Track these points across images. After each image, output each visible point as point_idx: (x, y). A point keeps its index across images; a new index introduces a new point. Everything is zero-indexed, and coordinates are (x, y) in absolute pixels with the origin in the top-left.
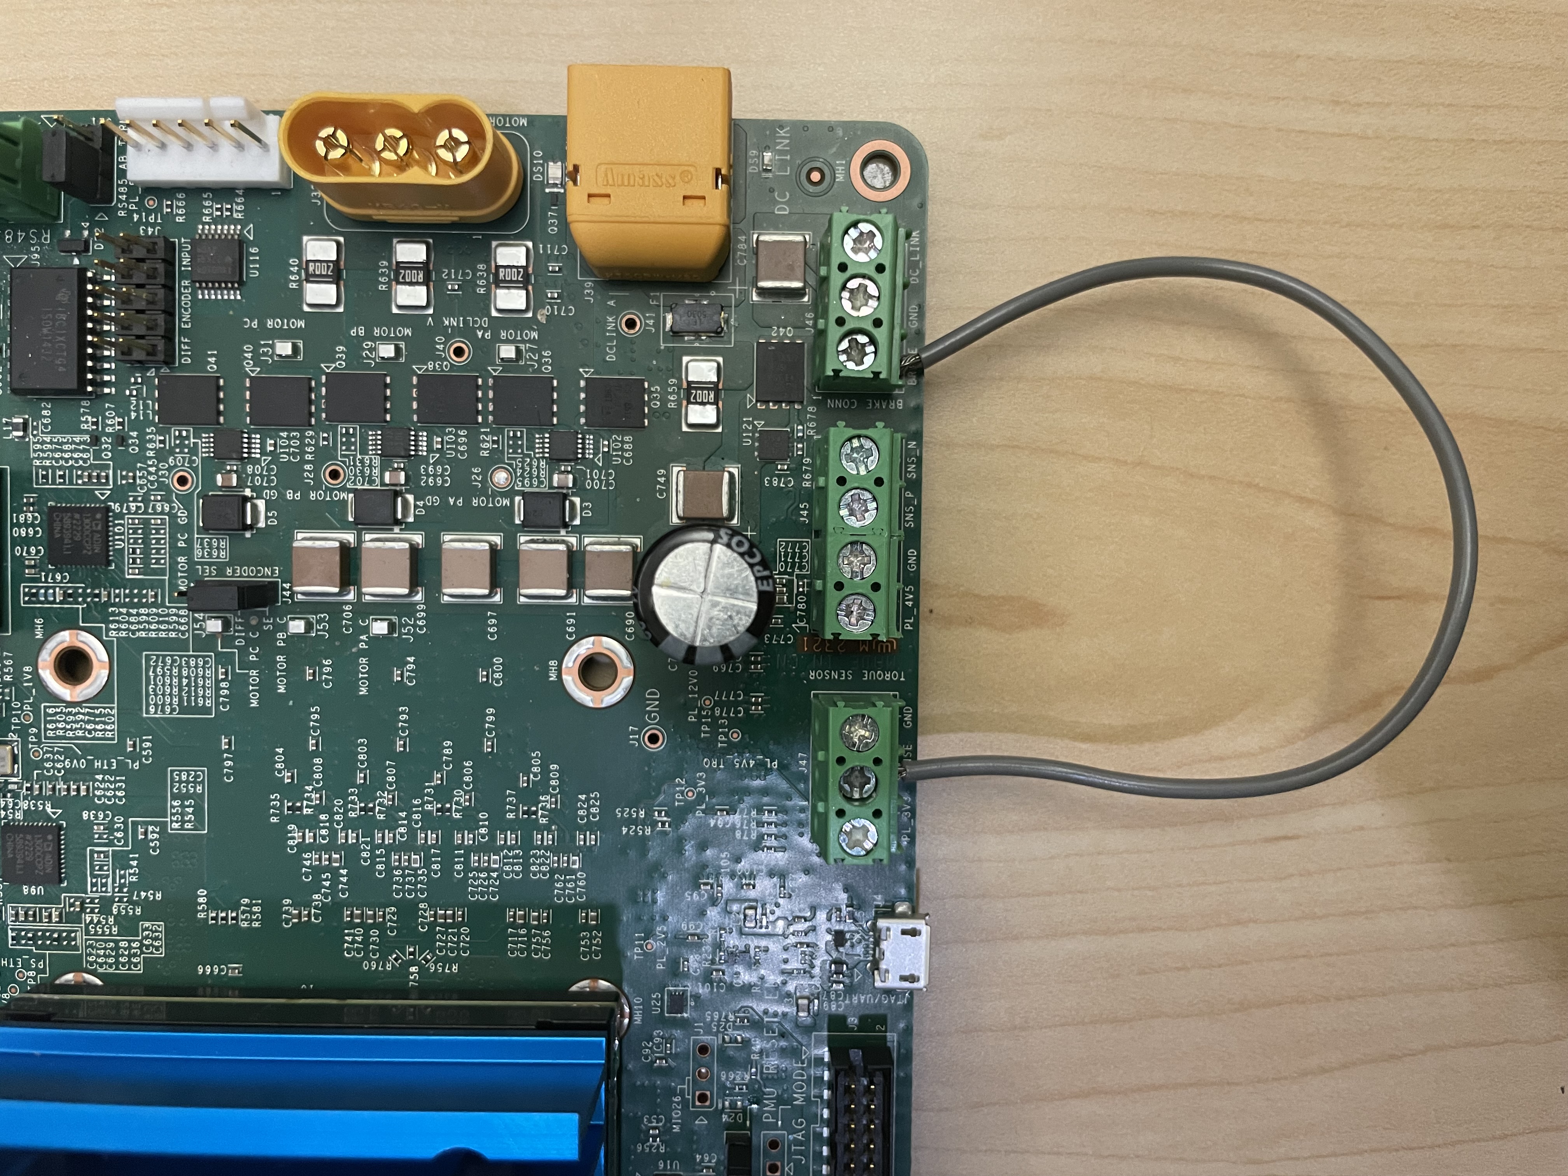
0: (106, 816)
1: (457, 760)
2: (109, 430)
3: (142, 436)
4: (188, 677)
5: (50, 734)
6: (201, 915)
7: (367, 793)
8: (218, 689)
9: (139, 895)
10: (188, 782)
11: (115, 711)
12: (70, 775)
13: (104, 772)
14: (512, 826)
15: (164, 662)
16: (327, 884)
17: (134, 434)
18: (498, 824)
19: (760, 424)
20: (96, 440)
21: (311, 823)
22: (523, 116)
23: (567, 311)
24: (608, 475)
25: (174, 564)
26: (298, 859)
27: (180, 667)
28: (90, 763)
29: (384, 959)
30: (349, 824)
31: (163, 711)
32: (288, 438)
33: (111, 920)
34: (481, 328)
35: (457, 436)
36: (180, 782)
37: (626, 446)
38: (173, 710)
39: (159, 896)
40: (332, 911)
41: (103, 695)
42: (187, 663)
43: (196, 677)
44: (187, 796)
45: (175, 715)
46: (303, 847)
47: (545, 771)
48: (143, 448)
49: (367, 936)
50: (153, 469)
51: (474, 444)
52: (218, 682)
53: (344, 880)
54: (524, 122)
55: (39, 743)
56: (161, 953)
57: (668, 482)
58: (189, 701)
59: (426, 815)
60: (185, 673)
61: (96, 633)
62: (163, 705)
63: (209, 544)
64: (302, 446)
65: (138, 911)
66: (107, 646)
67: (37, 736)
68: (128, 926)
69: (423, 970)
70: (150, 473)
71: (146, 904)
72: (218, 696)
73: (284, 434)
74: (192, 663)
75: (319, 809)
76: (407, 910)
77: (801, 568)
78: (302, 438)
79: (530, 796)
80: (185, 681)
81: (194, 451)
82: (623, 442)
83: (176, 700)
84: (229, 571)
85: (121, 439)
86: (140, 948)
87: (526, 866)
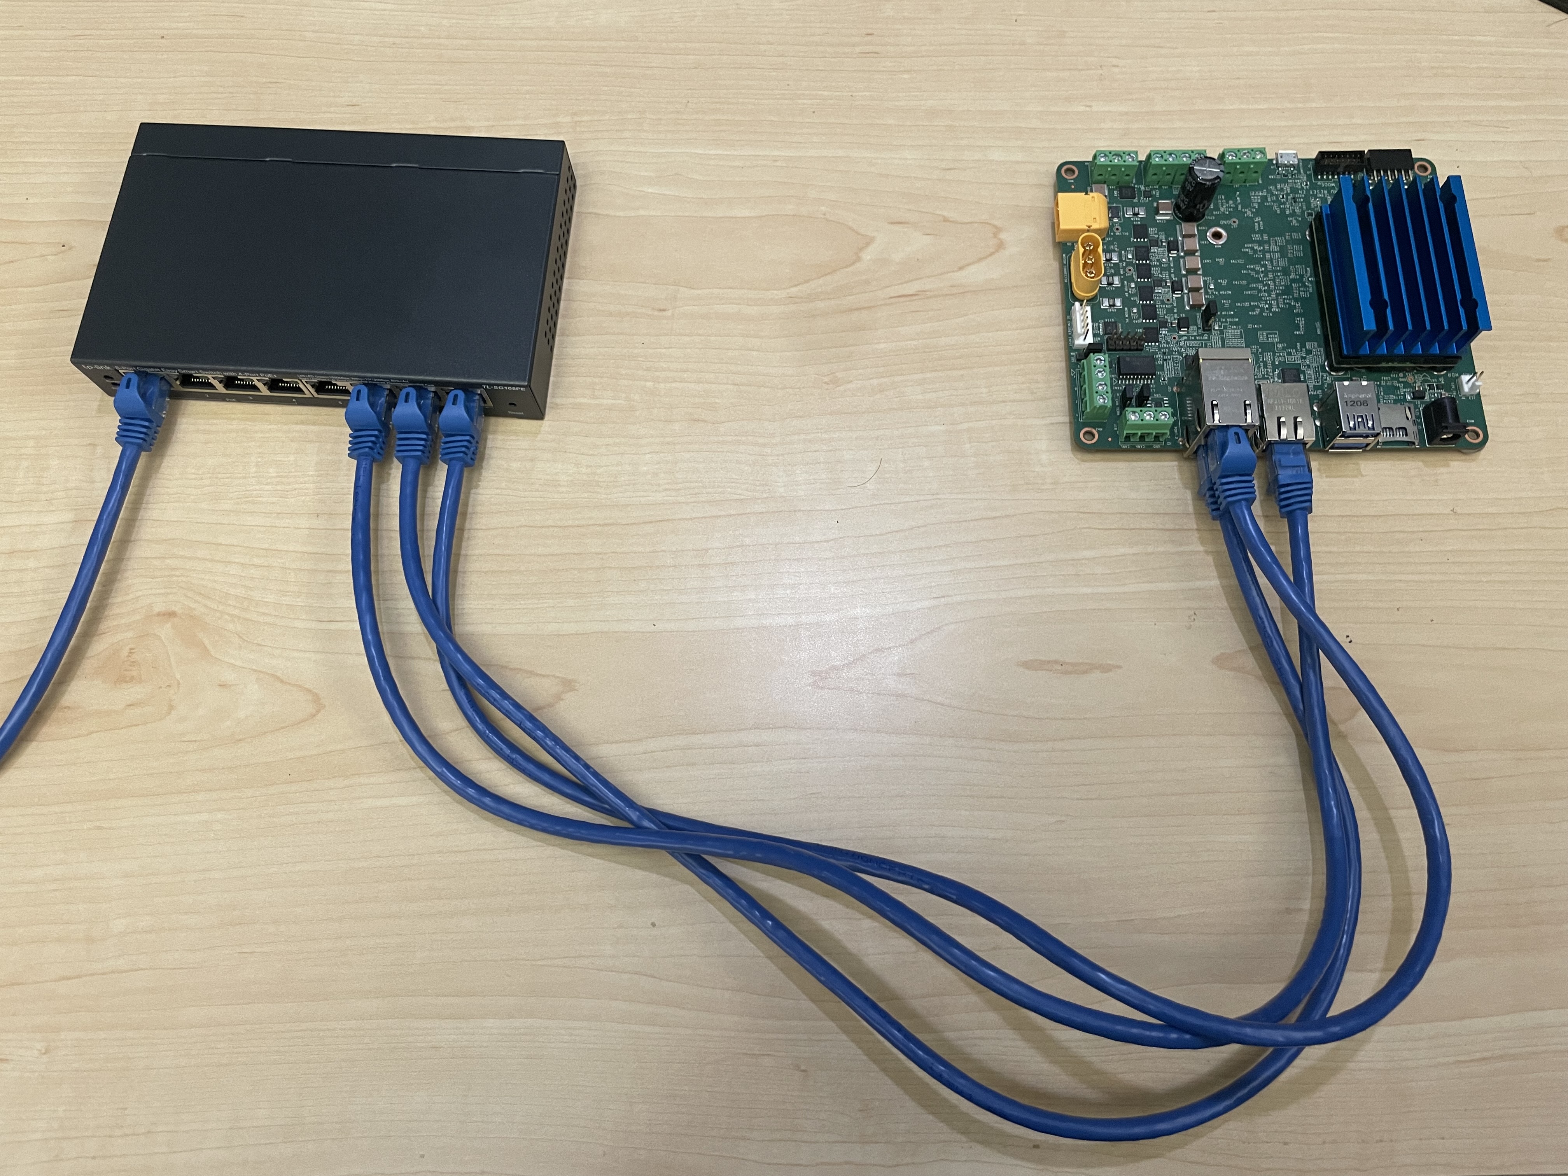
3: (1162, 348)
7: (1260, 291)
20: (1165, 360)
25: (1199, 340)
48: (1166, 348)
51: (1155, 266)
81: (1165, 335)
85: (1164, 353)
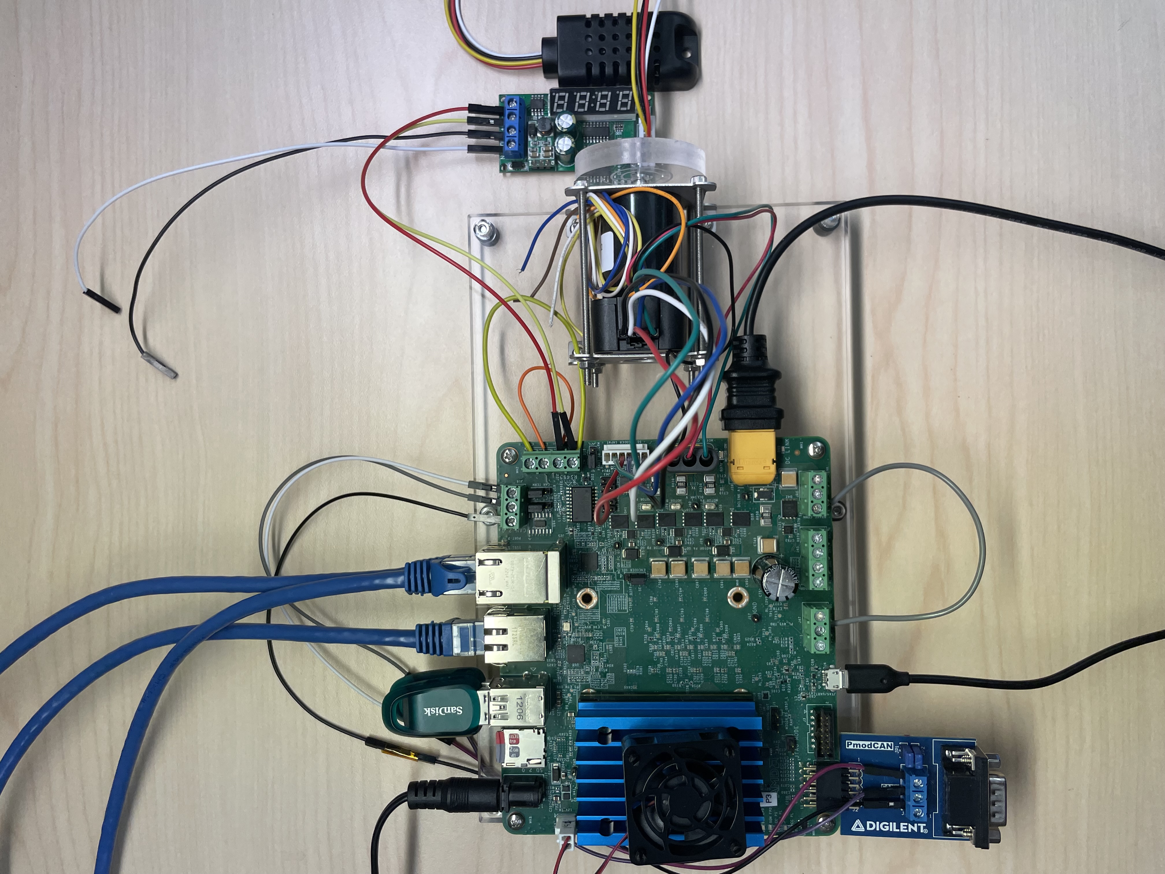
0: (597, 642)
1: (698, 623)
2: (596, 531)
4: (620, 601)
5: (581, 619)
6: (625, 671)
8: (629, 604)
9: (607, 666)
10: (620, 632)
11: (599, 612)
12: (587, 631)
13: (596, 629)
14: (714, 643)
15: (613, 596)
16: (661, 661)
17: (604, 532)
18: (710, 642)
19: (783, 524)
21: (656, 643)
22: (712, 439)
23: (726, 493)
24: (739, 540)
26: (652, 654)
27: (618, 598)
28: (592, 627)
29: (678, 683)
30: (667, 643)
31: (613, 611)
32: (648, 532)
33: (598, 673)
34: (701, 499)
35: (695, 530)
36: (618, 632)
37: (744, 531)
38: (616, 611)
39: (612, 666)
40: (663, 669)
41: (596, 607)
42: (620, 597)
43: (622, 601)
44: (620, 636)
45: (616, 612)
46: (655, 651)
47: (724, 627)
49: (673, 676)
50: (609, 542)
52: (628, 602)
53: (666, 660)
54: (712, 440)
55: (577, 621)
56: (614, 682)
57: (757, 542)
58: (620, 608)
59: (689, 641)
60: (619, 600)
61: (593, 589)
62: (613, 609)
63: (626, 562)
64: (651, 534)
65: (606, 670)
66: (597, 592)
67: (577, 619)
68: (604, 675)
69: (690, 687)
70: (608, 543)
71: (608, 668)
72: (628, 606)
73: (646, 531)
74: (621, 597)
75: (658, 639)
76: (685, 669)
77: (798, 565)
78: (651, 532)
79: (719, 635)
80: (619, 602)
82: (743, 530)
83: (616, 608)
84: (631, 570)
86: (607, 681)
87: (719, 655)
